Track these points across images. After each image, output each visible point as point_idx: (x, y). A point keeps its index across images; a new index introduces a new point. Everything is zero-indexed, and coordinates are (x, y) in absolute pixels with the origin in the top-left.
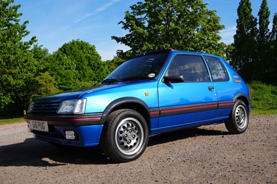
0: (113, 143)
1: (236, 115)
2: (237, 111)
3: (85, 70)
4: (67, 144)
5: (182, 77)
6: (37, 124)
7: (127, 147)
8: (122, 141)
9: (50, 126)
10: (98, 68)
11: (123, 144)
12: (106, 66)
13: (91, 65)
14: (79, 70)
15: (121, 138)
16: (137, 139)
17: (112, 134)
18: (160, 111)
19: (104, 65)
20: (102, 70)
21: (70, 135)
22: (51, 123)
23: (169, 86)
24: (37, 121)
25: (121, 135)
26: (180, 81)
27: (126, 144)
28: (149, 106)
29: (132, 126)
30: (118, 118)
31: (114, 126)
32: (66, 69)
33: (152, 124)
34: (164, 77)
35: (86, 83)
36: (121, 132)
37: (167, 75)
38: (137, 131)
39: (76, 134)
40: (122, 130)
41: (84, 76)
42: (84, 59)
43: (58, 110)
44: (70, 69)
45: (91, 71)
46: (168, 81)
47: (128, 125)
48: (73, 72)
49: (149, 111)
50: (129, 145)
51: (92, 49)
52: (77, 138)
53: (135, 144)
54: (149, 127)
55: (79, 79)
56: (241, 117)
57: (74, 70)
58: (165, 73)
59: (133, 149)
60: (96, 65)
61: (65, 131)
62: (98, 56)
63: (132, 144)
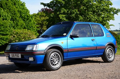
0: (48, 62)
1: (107, 53)
2: (108, 51)
3: (18, 21)
4: (30, 63)
5: (78, 35)
6: (15, 55)
7: (54, 64)
8: (52, 62)
9: (22, 56)
10: (28, 19)
11: (52, 63)
12: (33, 18)
13: (22, 17)
14: (13, 21)
15: (51, 61)
16: (58, 61)
17: (48, 59)
18: (68, 50)
19: (32, 17)
20: (30, 21)
21: (31, 59)
22: (22, 54)
23: (72, 39)
24: (15, 54)
25: (52, 59)
26: (77, 37)
27: (53, 63)
28: (64, 48)
29: (56, 56)
30: (51, 53)
31: (49, 56)
32: (3, 19)
33: (64, 56)
34: (70, 35)
35: (19, 30)
36: (52, 58)
37: (71, 34)
38: (58, 58)
39: (34, 59)
40: (52, 57)
41: (17, 25)
42: (17, 12)
43: (25, 49)
44: (6, 19)
45: (22, 22)
46: (72, 37)
47: (55, 55)
48: (9, 22)
49: (63, 50)
50: (55, 64)
51: (23, 5)
52: (34, 60)
53: (57, 63)
54: (63, 57)
55: (13, 27)
56: (110, 54)
57: (9, 21)
58: (71, 33)
59: (56, 65)
60: (26, 17)
61: (29, 57)
62: (27, 10)
63: (56, 63)
